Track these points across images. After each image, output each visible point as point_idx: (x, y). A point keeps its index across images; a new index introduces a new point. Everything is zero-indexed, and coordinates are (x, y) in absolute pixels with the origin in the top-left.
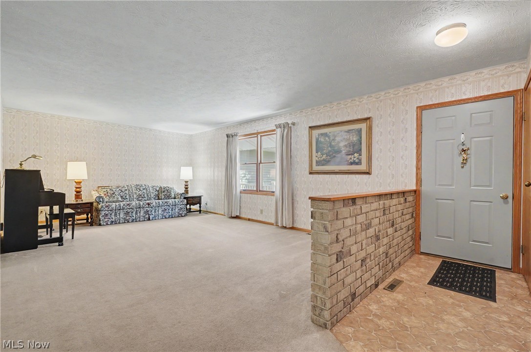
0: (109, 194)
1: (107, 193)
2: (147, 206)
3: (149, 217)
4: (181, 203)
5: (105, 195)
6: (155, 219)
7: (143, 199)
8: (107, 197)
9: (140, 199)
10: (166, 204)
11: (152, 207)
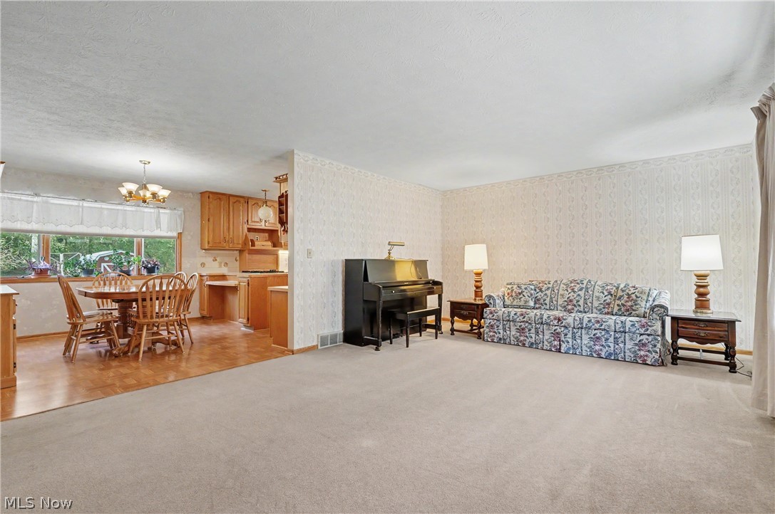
0: (514, 294)
1: (512, 291)
2: (555, 322)
3: (560, 345)
4: (642, 331)
5: (508, 294)
6: (573, 351)
7: (576, 309)
8: (510, 298)
9: (570, 307)
10: (597, 326)
11: (565, 327)
